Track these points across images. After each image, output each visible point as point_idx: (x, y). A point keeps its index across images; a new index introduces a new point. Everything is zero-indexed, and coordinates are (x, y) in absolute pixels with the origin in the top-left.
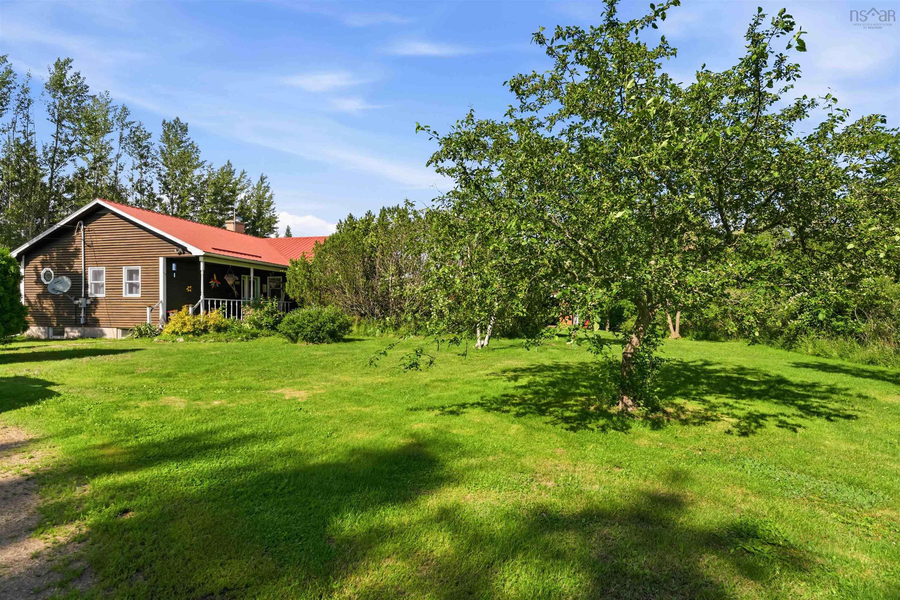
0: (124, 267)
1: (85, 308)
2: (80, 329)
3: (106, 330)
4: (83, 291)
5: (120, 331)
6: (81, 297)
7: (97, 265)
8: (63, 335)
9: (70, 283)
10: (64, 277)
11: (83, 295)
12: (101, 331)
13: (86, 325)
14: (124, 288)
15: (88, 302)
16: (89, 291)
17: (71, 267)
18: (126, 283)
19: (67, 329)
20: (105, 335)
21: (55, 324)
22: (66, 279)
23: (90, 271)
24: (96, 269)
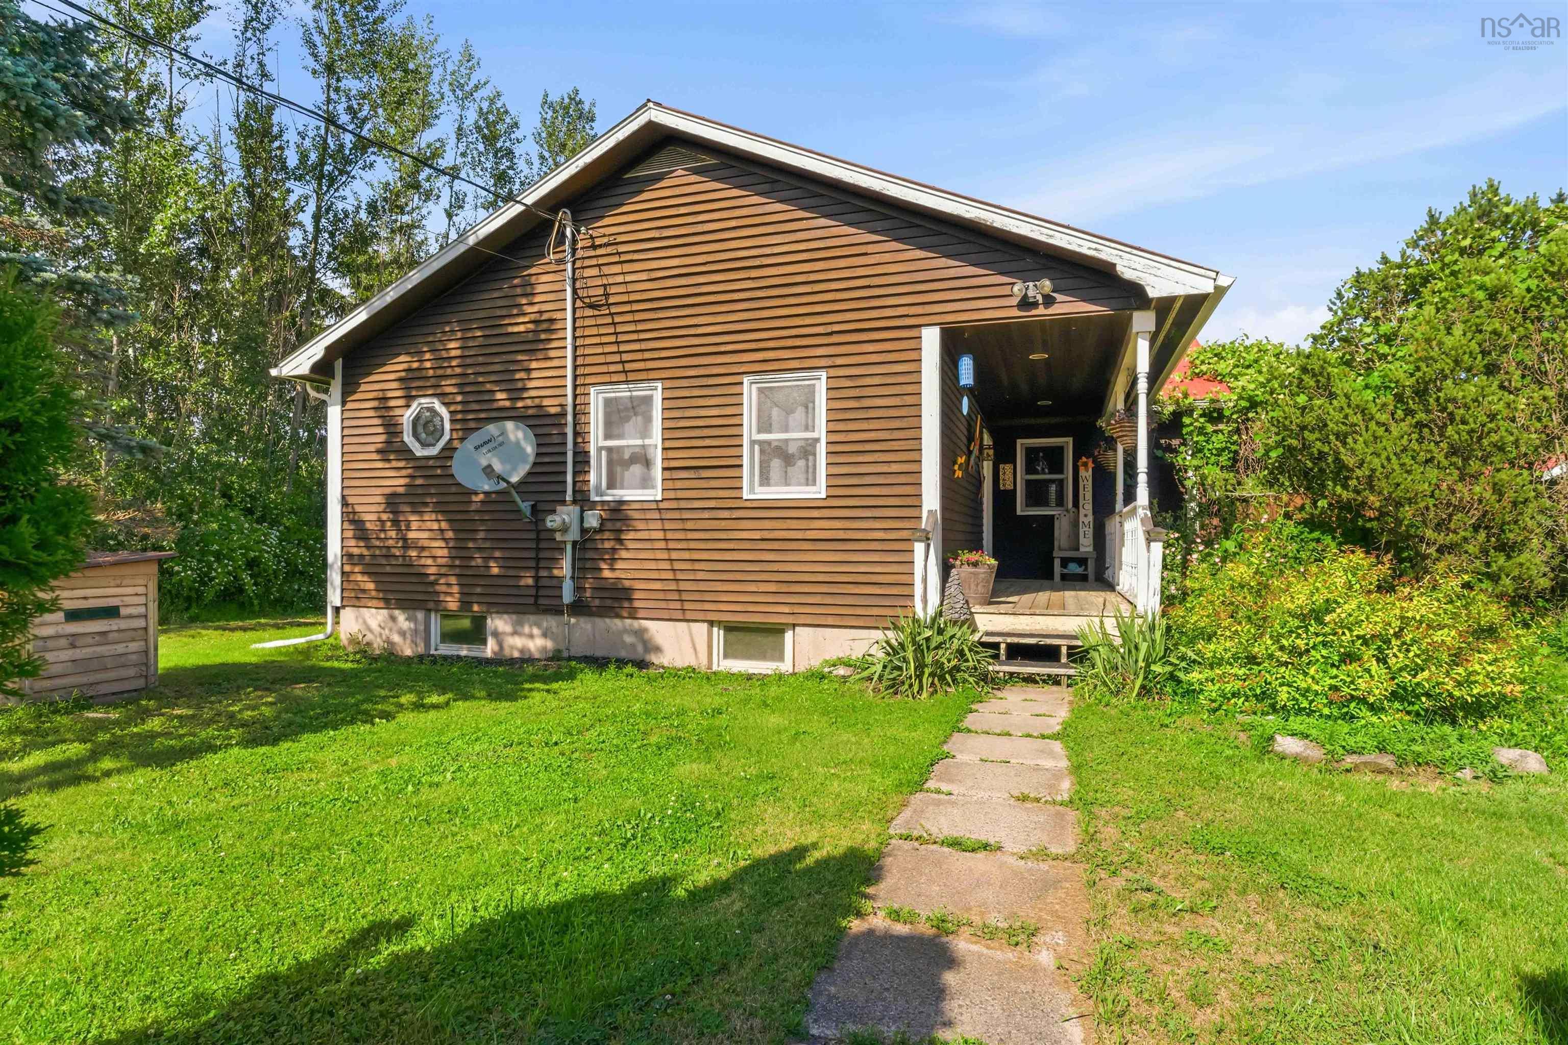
0: (746, 380)
1: (574, 543)
2: (550, 622)
3: (659, 631)
4: (569, 478)
5: (718, 634)
6: (563, 502)
7: (627, 376)
8: (484, 642)
9: (530, 449)
10: (510, 425)
11: (569, 497)
12: (640, 633)
13: (579, 608)
14: (746, 461)
15: (592, 520)
16: (592, 477)
17: (516, 392)
18: (753, 443)
19: (499, 623)
20: (658, 649)
21: (453, 604)
22: (515, 432)
23: (596, 399)
24: (622, 392)
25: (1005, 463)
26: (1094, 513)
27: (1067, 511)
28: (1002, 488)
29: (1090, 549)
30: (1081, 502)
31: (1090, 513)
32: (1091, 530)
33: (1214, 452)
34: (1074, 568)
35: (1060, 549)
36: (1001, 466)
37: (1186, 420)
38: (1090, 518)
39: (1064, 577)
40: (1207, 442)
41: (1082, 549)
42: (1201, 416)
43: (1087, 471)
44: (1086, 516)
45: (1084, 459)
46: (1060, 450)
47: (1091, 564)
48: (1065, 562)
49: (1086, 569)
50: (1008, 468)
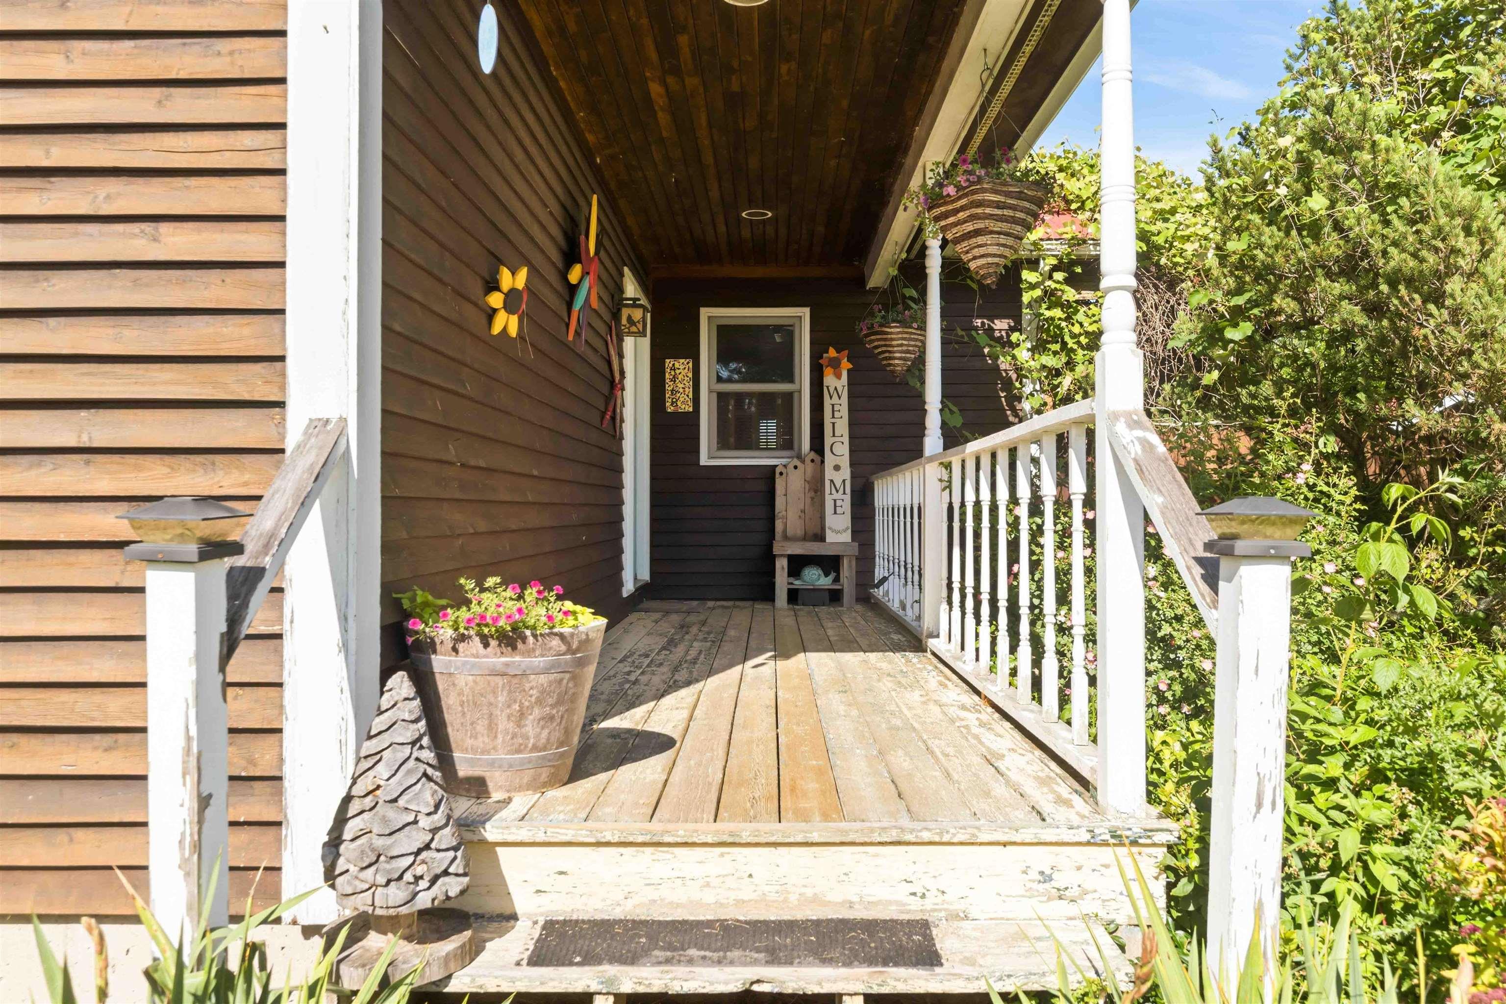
25: (676, 357)
26: (852, 464)
27: (799, 457)
28: (670, 409)
29: (847, 537)
30: (828, 440)
31: (845, 462)
32: (848, 498)
33: (1084, 340)
34: (814, 578)
35: (786, 538)
36: (669, 363)
37: (1028, 276)
38: (846, 473)
39: (793, 596)
40: (1068, 319)
41: (830, 537)
42: (1055, 268)
43: (839, 376)
44: (837, 468)
45: (832, 353)
46: (788, 331)
47: (847, 570)
48: (797, 564)
49: (837, 580)
50: (681, 367)
